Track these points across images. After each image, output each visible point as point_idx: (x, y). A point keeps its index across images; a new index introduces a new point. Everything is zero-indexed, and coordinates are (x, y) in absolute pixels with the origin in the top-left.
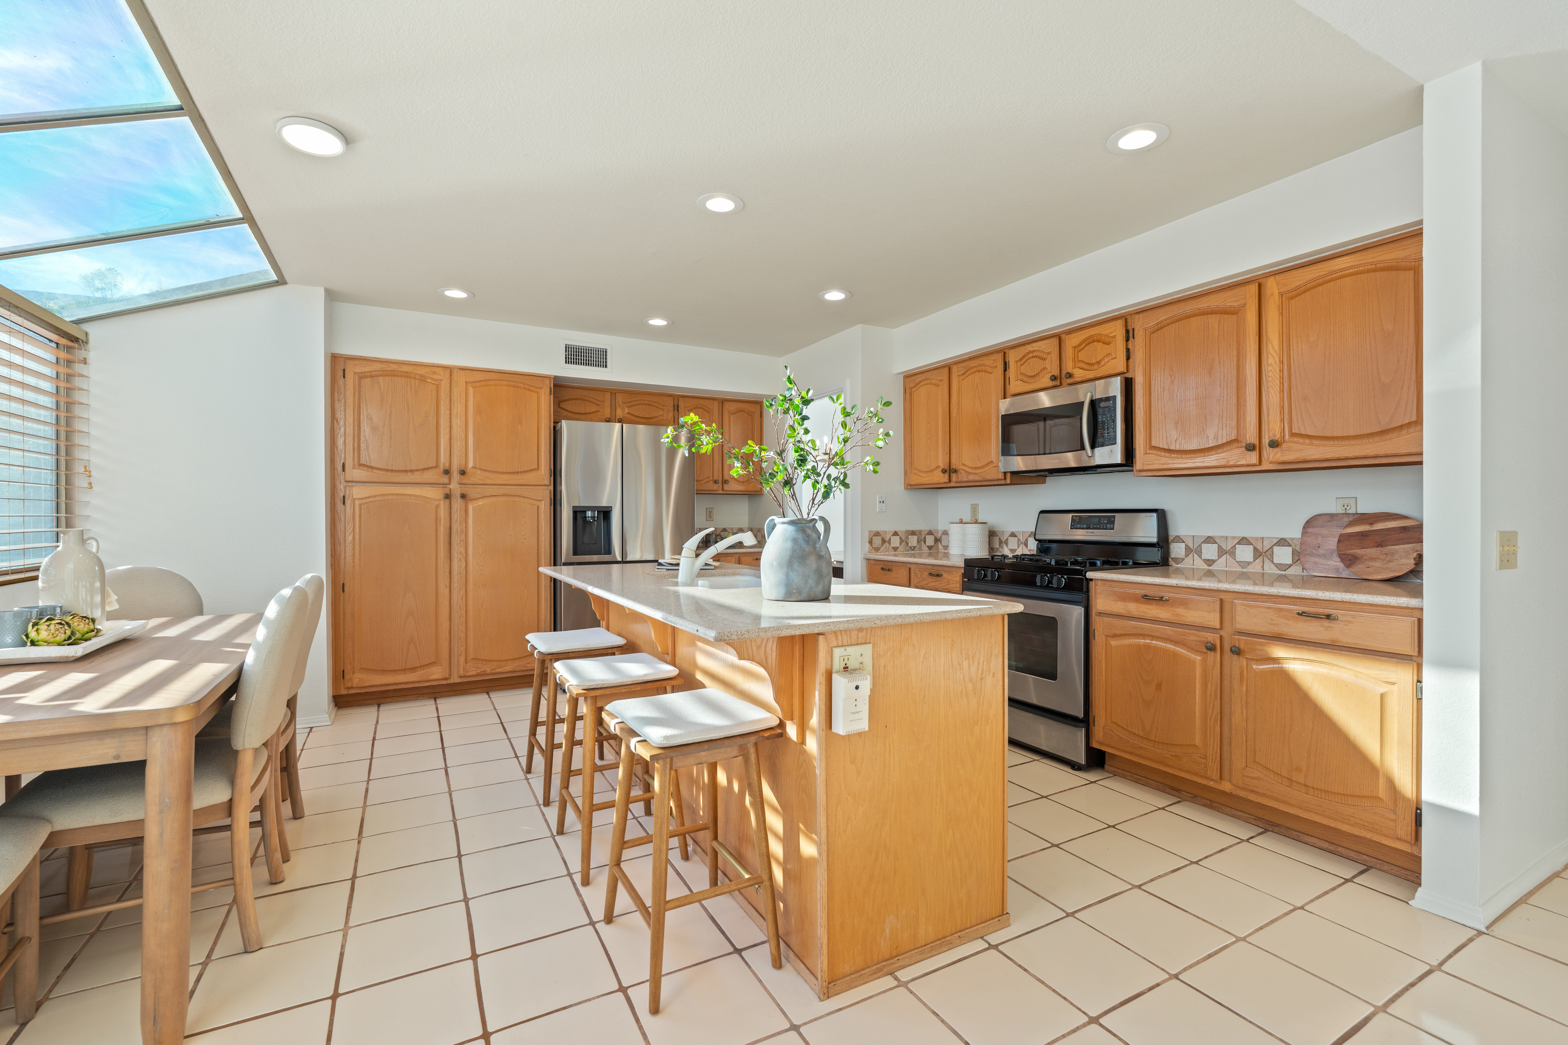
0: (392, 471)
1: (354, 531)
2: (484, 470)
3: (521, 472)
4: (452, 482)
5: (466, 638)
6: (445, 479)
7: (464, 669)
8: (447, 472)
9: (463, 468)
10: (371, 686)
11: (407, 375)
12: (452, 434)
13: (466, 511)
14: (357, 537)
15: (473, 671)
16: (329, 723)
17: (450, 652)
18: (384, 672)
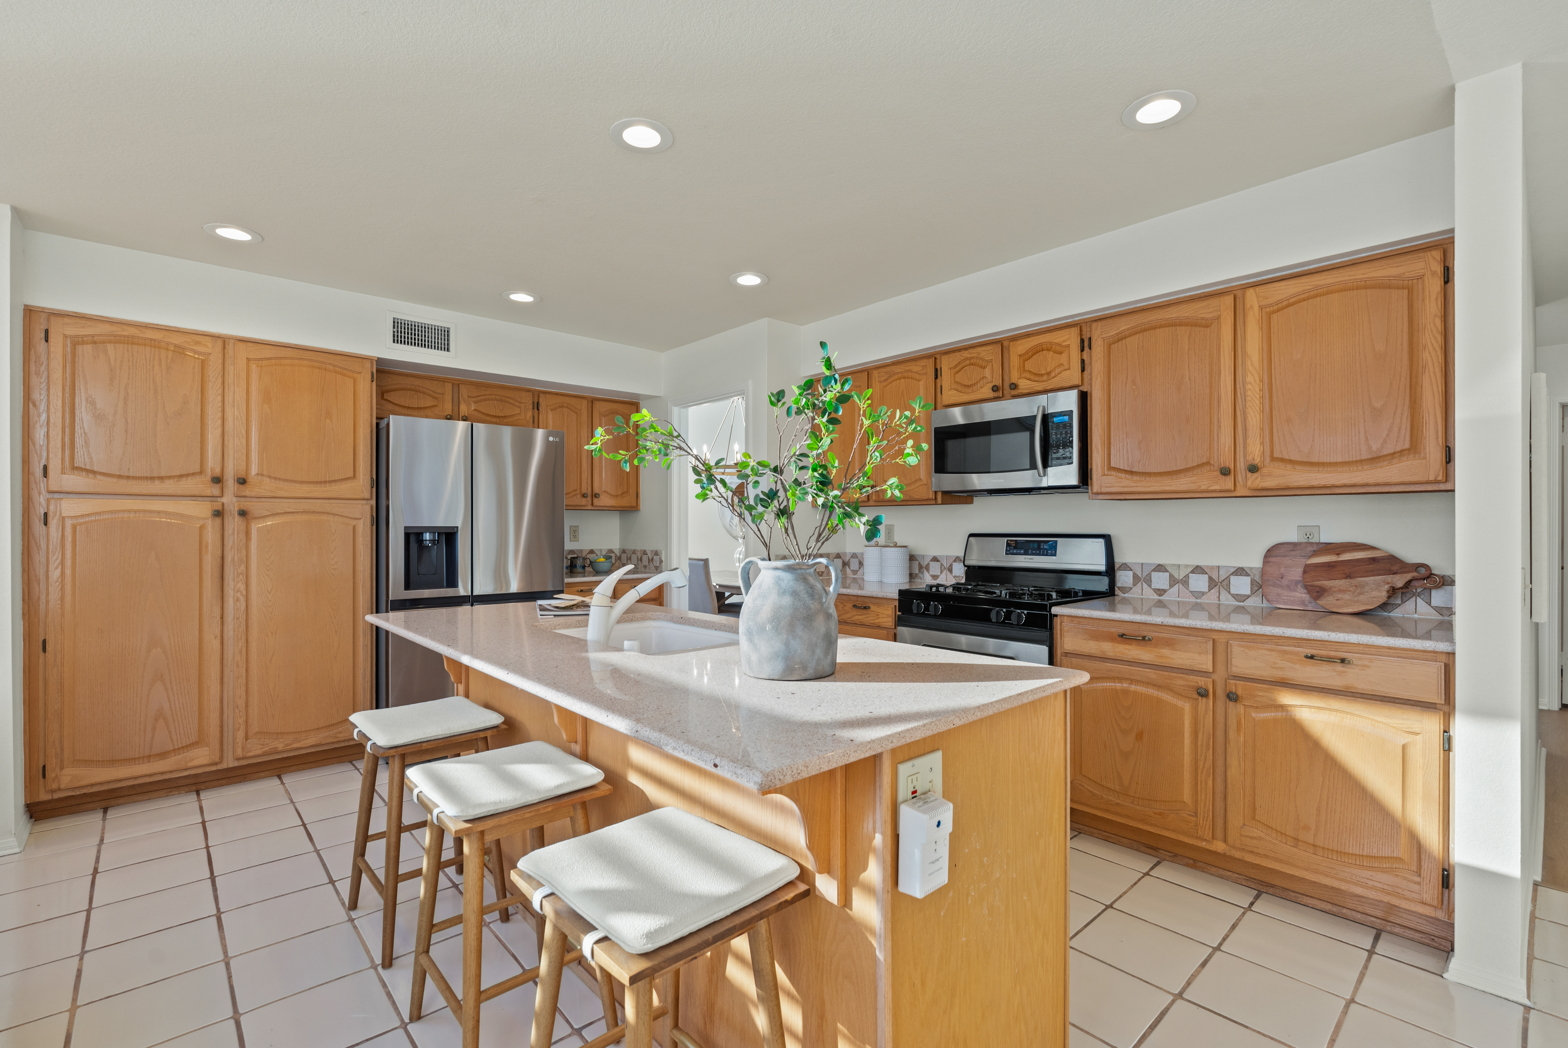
0: (128, 477)
1: (62, 563)
2: (275, 478)
3: (330, 482)
4: (226, 494)
5: (247, 706)
6: (215, 490)
7: (243, 748)
8: (217, 480)
9: (242, 474)
10: (92, 785)
11: (154, 344)
12: (226, 429)
13: (248, 533)
14: (68, 572)
15: (256, 750)
16: (17, 850)
17: (222, 727)
18: (113, 762)
